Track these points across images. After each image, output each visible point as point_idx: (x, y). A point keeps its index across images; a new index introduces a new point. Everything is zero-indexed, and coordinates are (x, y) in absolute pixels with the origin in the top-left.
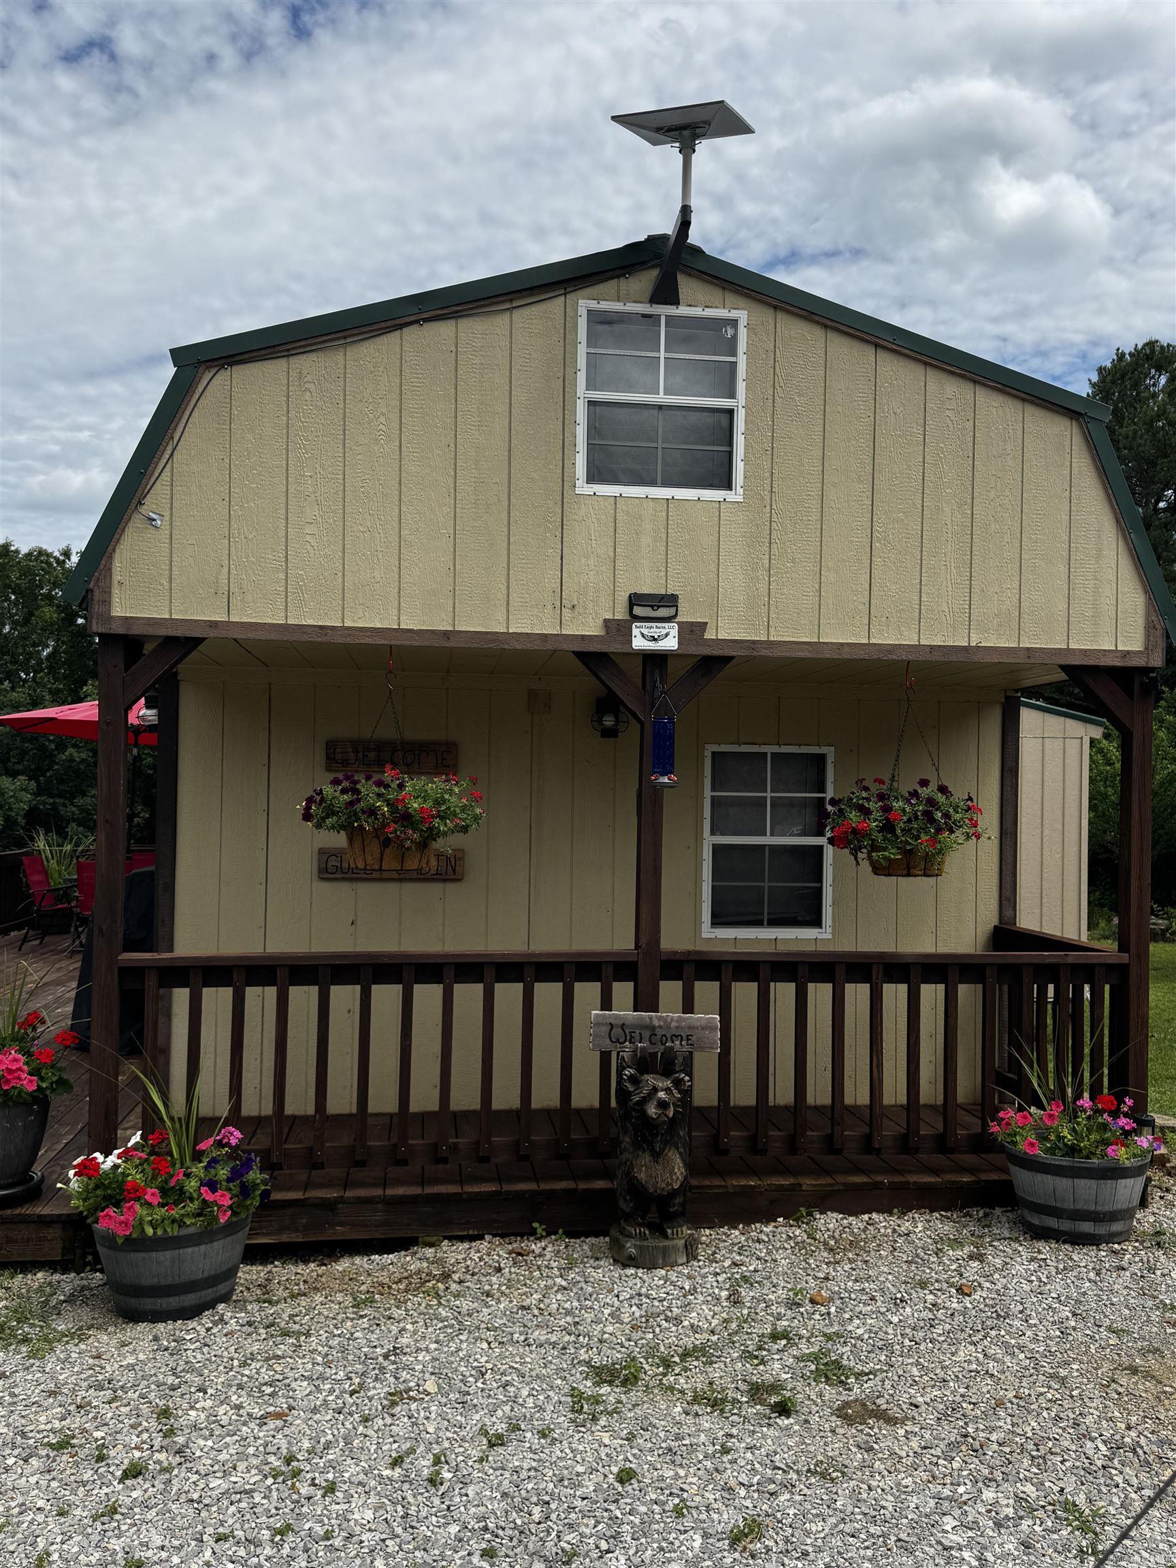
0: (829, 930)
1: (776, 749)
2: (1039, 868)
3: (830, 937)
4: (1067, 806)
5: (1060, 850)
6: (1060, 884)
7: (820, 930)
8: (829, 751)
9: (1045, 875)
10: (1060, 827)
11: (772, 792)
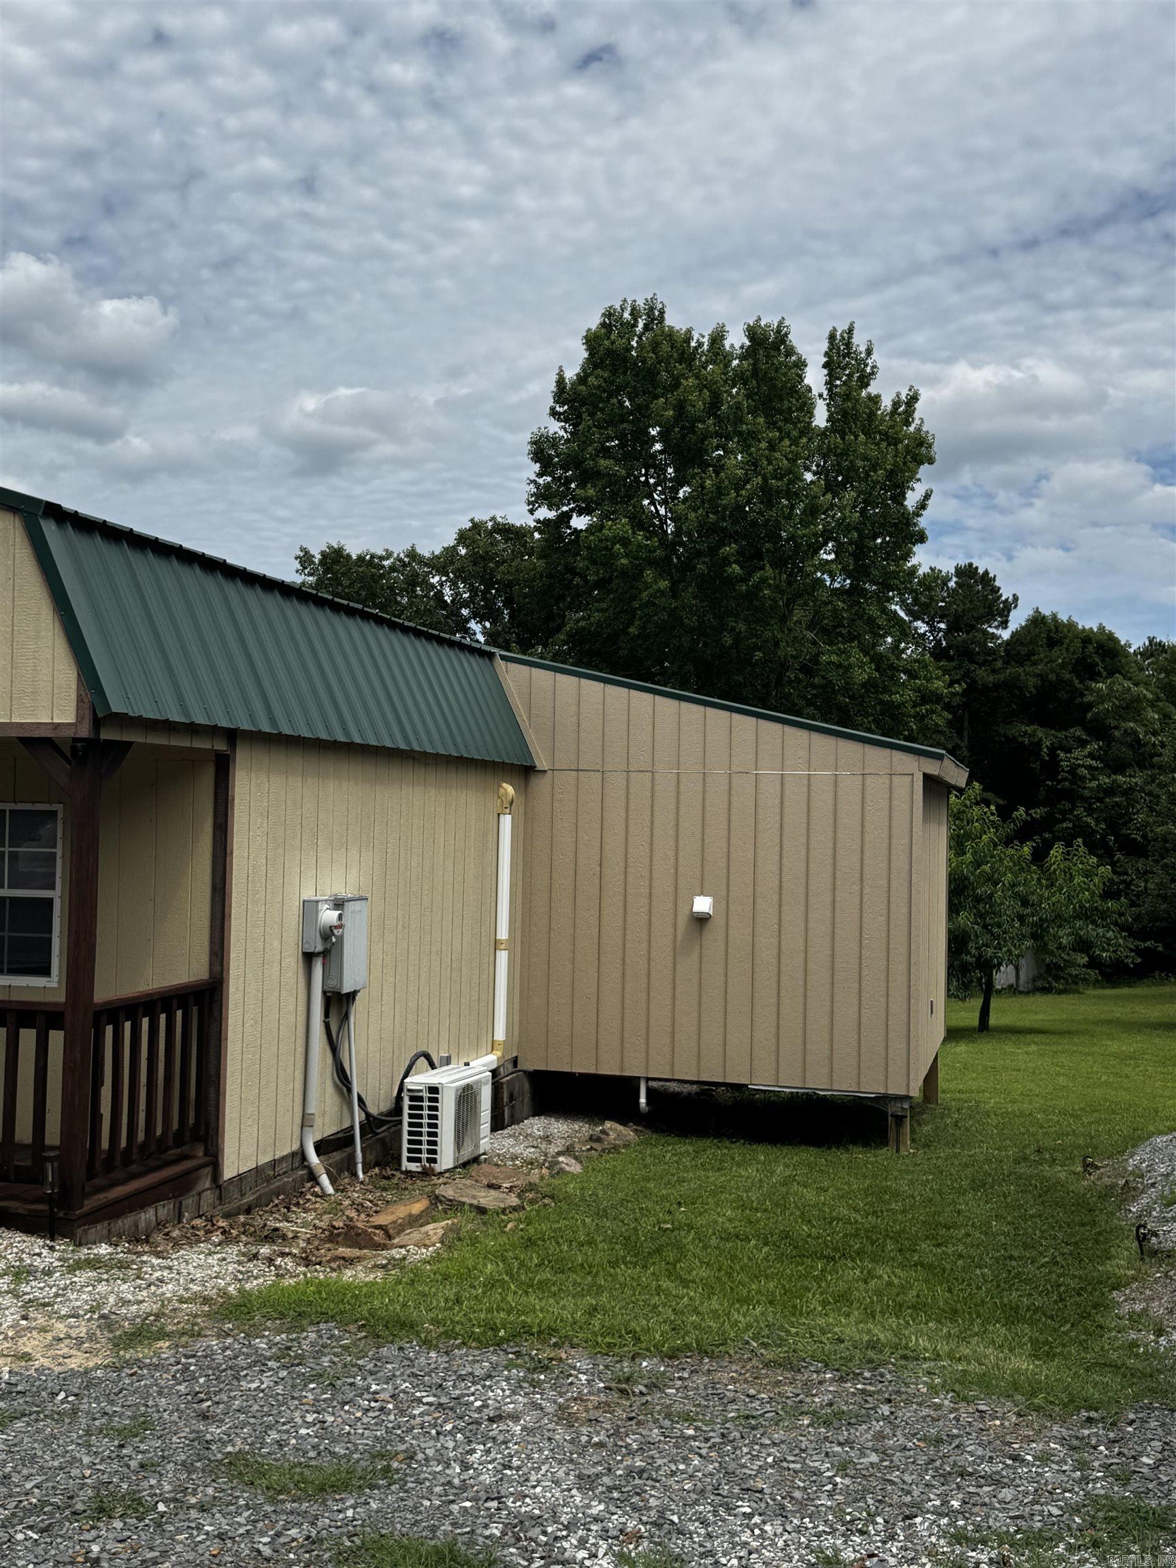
0: (56, 979)
1: (13, 806)
2: (857, 933)
3: (55, 985)
4: (893, 858)
5: (885, 912)
6: (885, 954)
7: (48, 979)
8: (59, 808)
9: (865, 942)
10: (884, 883)
11: (10, 847)
